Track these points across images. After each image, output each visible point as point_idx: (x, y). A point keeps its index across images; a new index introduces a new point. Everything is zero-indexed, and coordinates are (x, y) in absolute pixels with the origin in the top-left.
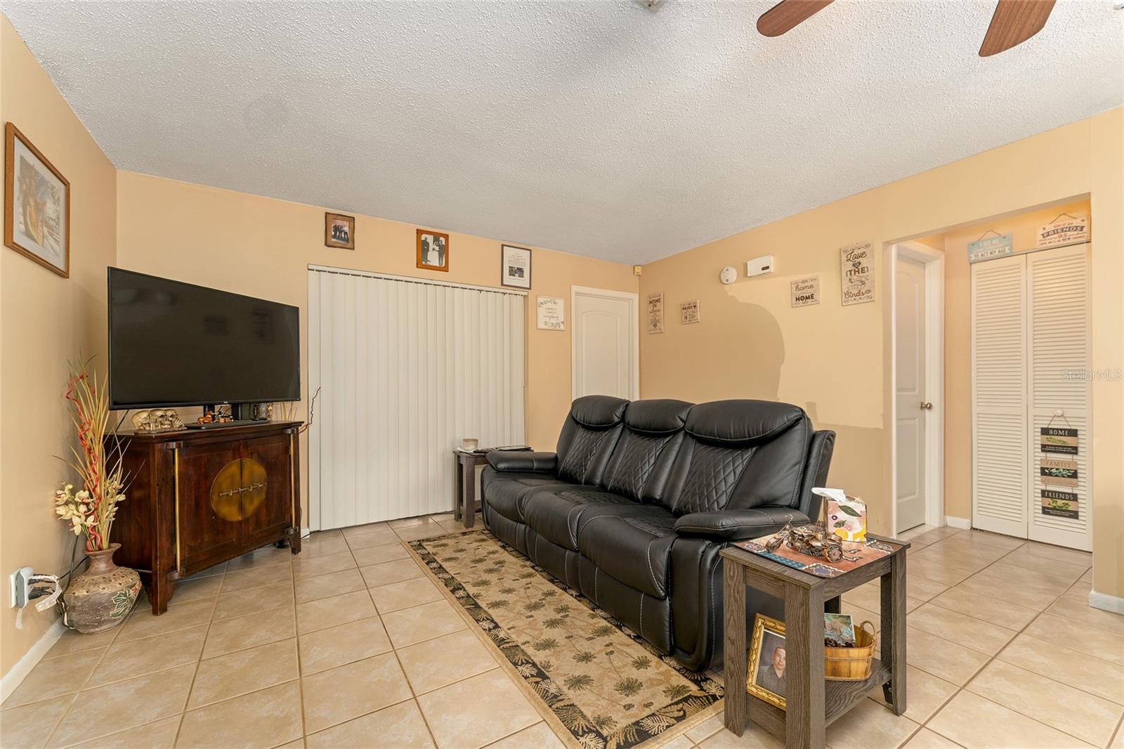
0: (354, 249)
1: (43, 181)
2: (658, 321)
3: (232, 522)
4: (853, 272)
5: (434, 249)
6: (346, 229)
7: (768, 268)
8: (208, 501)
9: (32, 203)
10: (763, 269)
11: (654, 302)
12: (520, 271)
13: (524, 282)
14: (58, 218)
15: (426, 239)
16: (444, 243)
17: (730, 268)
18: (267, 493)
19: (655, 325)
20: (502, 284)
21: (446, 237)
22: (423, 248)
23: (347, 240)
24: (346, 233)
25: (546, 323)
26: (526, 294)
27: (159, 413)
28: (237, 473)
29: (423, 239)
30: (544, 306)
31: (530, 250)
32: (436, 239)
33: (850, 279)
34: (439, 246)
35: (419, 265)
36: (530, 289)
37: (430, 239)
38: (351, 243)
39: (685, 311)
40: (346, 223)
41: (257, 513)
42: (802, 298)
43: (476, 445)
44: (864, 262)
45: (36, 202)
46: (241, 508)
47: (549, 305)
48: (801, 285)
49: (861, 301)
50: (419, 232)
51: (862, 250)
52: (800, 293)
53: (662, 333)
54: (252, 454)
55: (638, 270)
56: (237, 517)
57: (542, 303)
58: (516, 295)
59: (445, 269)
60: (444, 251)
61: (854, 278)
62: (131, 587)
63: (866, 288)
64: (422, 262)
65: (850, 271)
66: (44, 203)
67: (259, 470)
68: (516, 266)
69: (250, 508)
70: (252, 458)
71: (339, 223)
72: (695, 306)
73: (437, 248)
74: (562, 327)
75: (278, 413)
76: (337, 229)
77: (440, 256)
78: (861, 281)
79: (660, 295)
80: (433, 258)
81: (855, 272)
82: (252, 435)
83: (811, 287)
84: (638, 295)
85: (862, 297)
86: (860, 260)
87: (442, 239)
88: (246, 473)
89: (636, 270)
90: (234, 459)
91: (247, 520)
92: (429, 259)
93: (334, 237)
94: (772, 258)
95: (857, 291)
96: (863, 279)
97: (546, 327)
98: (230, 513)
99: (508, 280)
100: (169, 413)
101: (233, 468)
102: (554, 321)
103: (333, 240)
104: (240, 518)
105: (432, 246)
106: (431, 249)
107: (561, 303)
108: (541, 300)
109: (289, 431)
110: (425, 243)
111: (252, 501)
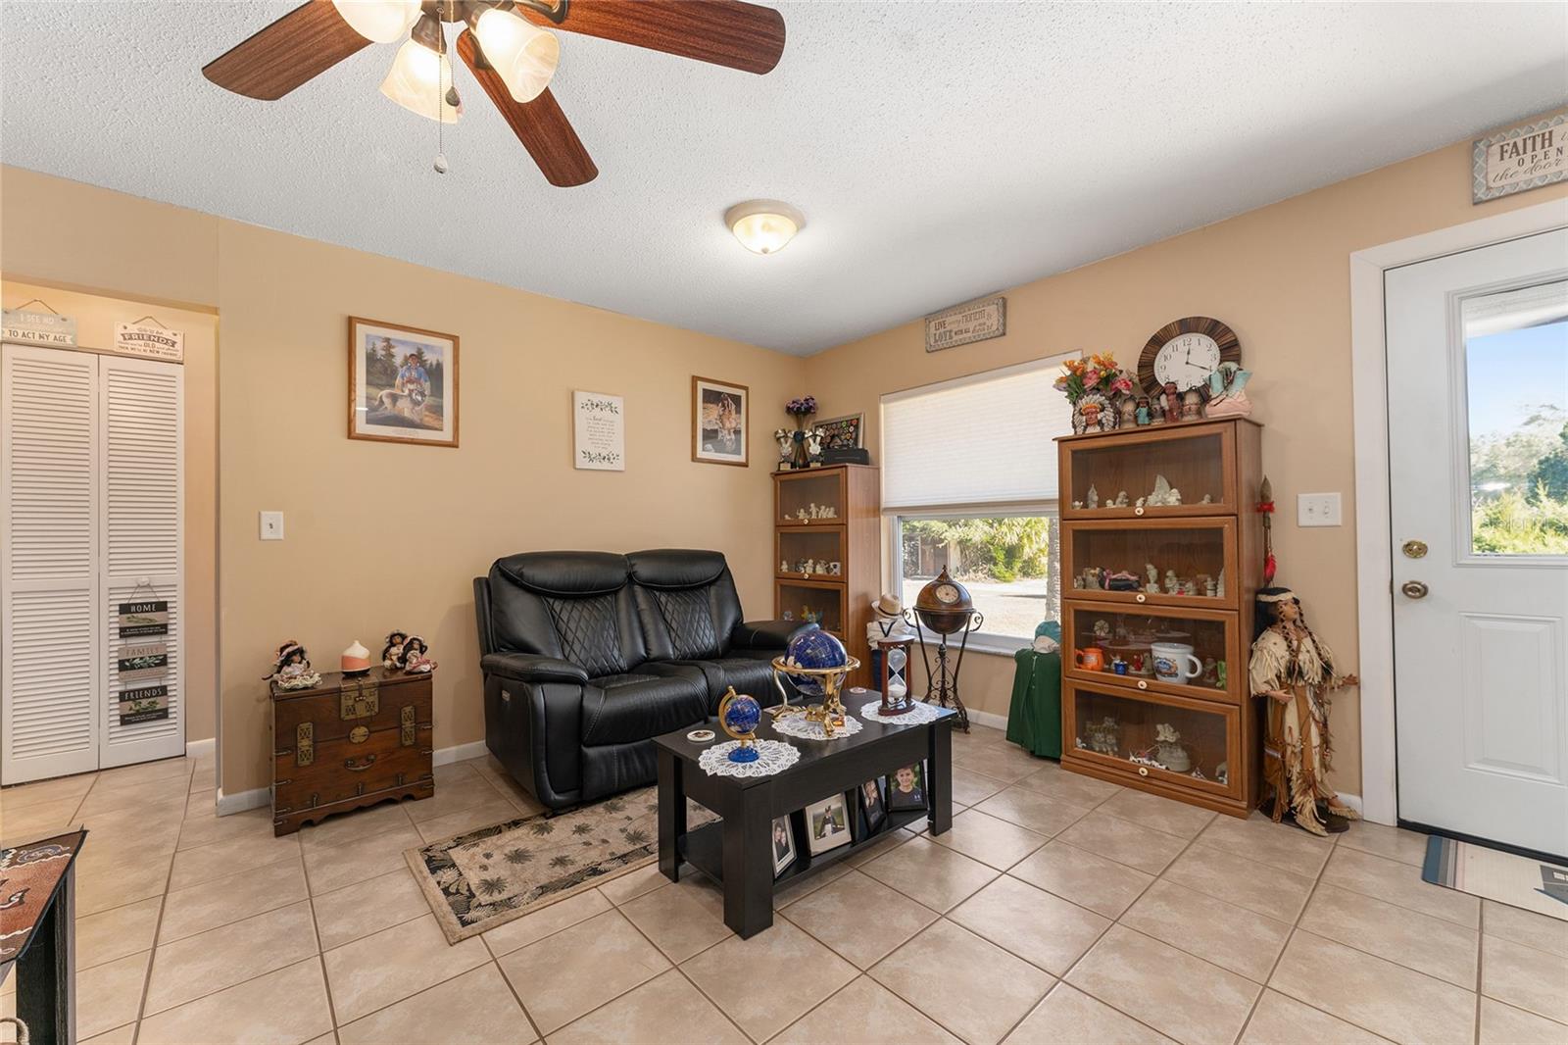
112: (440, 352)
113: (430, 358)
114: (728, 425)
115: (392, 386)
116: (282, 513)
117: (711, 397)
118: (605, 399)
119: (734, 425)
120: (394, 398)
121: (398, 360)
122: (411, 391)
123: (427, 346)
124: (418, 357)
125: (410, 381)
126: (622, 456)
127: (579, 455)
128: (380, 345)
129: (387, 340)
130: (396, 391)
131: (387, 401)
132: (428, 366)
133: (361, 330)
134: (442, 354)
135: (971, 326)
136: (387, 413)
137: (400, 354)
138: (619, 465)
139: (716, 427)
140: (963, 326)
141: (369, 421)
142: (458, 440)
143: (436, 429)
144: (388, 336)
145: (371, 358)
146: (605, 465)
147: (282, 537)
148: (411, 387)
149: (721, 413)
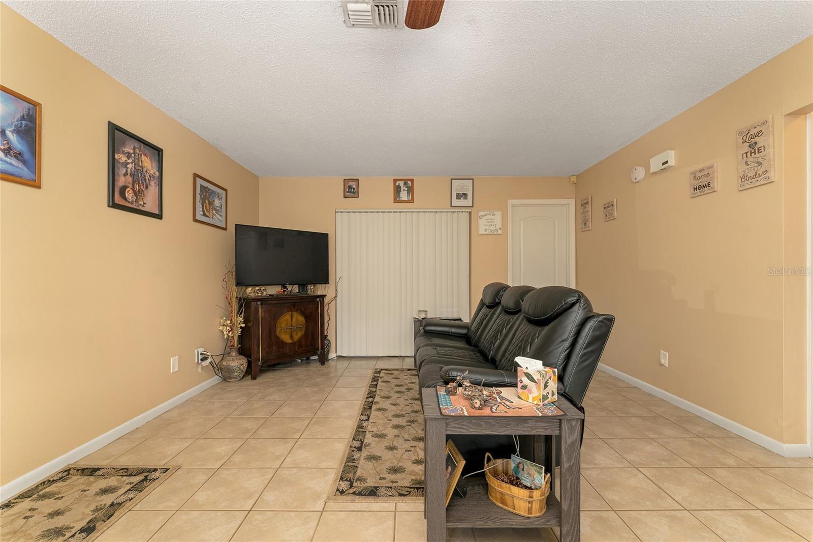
0: (358, 197)
1: (213, 192)
2: (587, 220)
3: (287, 343)
4: (749, 154)
5: (404, 190)
6: (354, 186)
7: (667, 162)
8: (275, 331)
9: (207, 202)
10: (663, 164)
11: (584, 205)
12: (465, 195)
13: (468, 202)
14: (221, 206)
15: (399, 184)
16: (410, 185)
17: (637, 167)
18: (306, 331)
19: (585, 224)
20: (451, 206)
21: (412, 181)
22: (397, 190)
23: (354, 193)
24: (354, 189)
25: (486, 230)
26: (470, 210)
27: (257, 288)
28: (290, 319)
29: (397, 184)
30: (484, 218)
31: (473, 179)
32: (405, 183)
33: (746, 162)
34: (407, 187)
35: (395, 201)
36: (472, 207)
37: (402, 184)
38: (356, 194)
39: (606, 210)
40: (354, 183)
41: (300, 340)
42: (700, 188)
43: (426, 315)
44: (760, 141)
45: (209, 201)
46: (292, 337)
47: (488, 217)
48: (699, 174)
49: (757, 183)
50: (395, 181)
51: (758, 130)
52: (697, 183)
53: (590, 230)
54: (297, 310)
55: (574, 179)
56: (289, 341)
57: (482, 216)
58: (462, 212)
59: (412, 201)
60: (410, 190)
61: (750, 159)
62: (242, 365)
63: (763, 169)
64: (397, 199)
65: (746, 153)
66: (214, 201)
67: (301, 319)
68: (461, 192)
69: (296, 337)
70: (297, 312)
71: (351, 184)
72: (613, 205)
73: (406, 189)
74: (500, 232)
75: (320, 290)
76: (350, 187)
77: (408, 193)
78: (758, 162)
79: (588, 199)
80: (404, 195)
81: (751, 153)
82: (298, 301)
83: (708, 175)
84: (574, 200)
85: (759, 179)
86: (757, 139)
87: (409, 182)
88: (294, 320)
89: (572, 180)
90: (288, 312)
91: (294, 343)
92: (401, 196)
93: (348, 192)
94: (674, 151)
95: (754, 174)
96: (760, 160)
97: (486, 233)
98: (286, 338)
99: (456, 202)
100: (262, 288)
101: (287, 316)
102: (493, 228)
103: (348, 194)
104: (291, 342)
105: (403, 188)
106: (402, 190)
107: (498, 214)
108: (481, 214)
109: (318, 299)
110: (399, 187)
111: (297, 334)
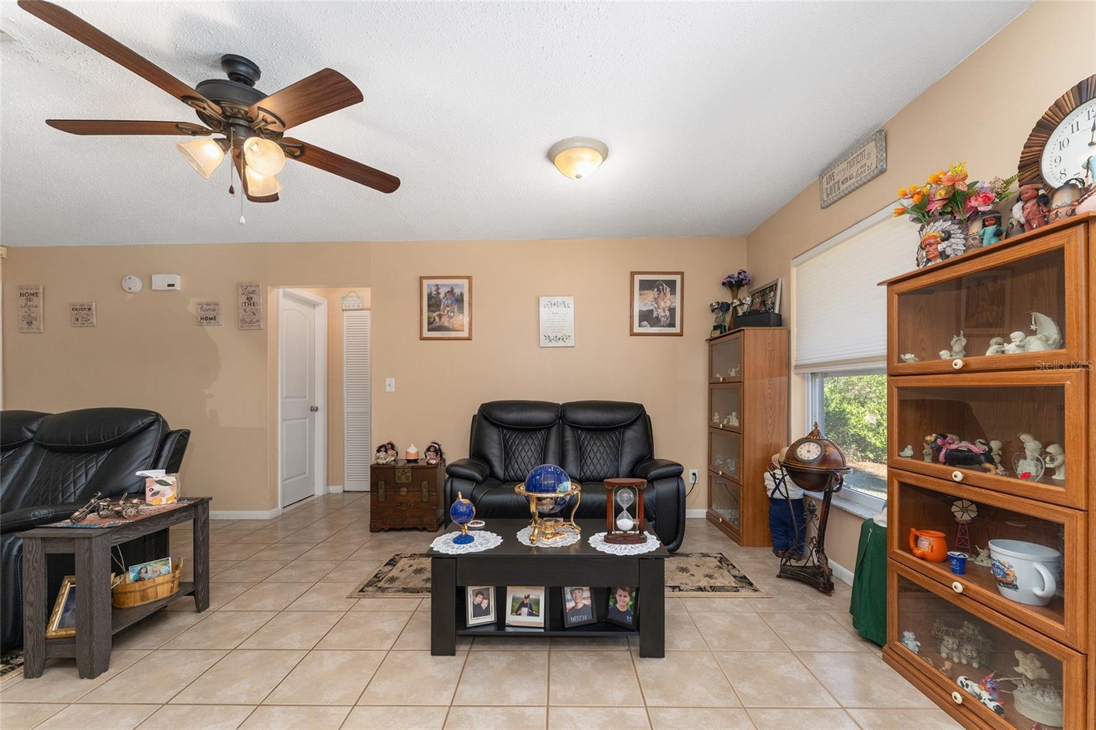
2: (35, 319)
4: (247, 304)
7: (173, 285)
10: (169, 285)
11: (29, 295)
17: (133, 277)
19: (30, 323)
33: (245, 310)
39: (76, 312)
42: (206, 319)
44: (255, 298)
48: (205, 307)
49: (252, 328)
51: (253, 289)
52: (204, 314)
53: (41, 333)
61: (248, 309)
63: (256, 319)
65: (245, 303)
72: (89, 309)
78: (252, 312)
79: (37, 288)
81: (248, 304)
83: (214, 310)
85: (253, 325)
86: (252, 295)
94: (179, 277)
95: (250, 320)
96: (254, 311)
112: (462, 286)
113: (457, 291)
114: (662, 304)
115: (439, 310)
116: (393, 379)
117: (645, 285)
118: (559, 299)
119: (668, 304)
120: (440, 316)
121: (442, 296)
122: (448, 311)
123: (455, 285)
124: (451, 292)
125: (448, 306)
126: (572, 337)
127: (542, 337)
128: (434, 288)
129: (437, 285)
130: (441, 312)
131: (437, 319)
132: (456, 296)
133: (425, 282)
134: (463, 288)
135: (854, 171)
136: (437, 324)
137: (443, 291)
138: (570, 343)
139: (651, 308)
140: (847, 174)
141: (429, 330)
142: (471, 336)
143: (461, 331)
144: (437, 283)
145: (430, 297)
146: (560, 344)
147: (393, 390)
148: (448, 309)
149: (656, 296)
